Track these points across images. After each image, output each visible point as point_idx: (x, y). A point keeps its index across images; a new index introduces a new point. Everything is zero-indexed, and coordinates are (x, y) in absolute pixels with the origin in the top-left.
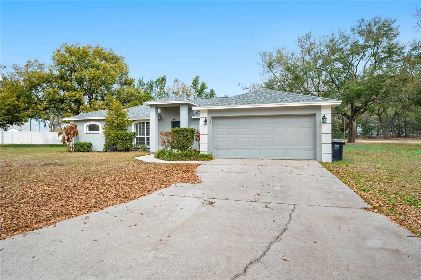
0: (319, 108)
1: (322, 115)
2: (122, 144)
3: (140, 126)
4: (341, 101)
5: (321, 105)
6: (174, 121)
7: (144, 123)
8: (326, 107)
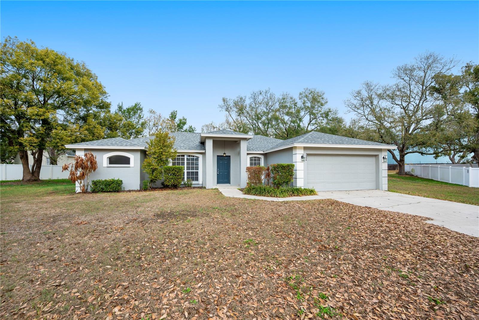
0: (380, 150)
1: (383, 156)
2: (172, 180)
3: (178, 159)
4: (397, 147)
5: (382, 149)
6: (225, 155)
7: (184, 156)
8: (385, 150)
